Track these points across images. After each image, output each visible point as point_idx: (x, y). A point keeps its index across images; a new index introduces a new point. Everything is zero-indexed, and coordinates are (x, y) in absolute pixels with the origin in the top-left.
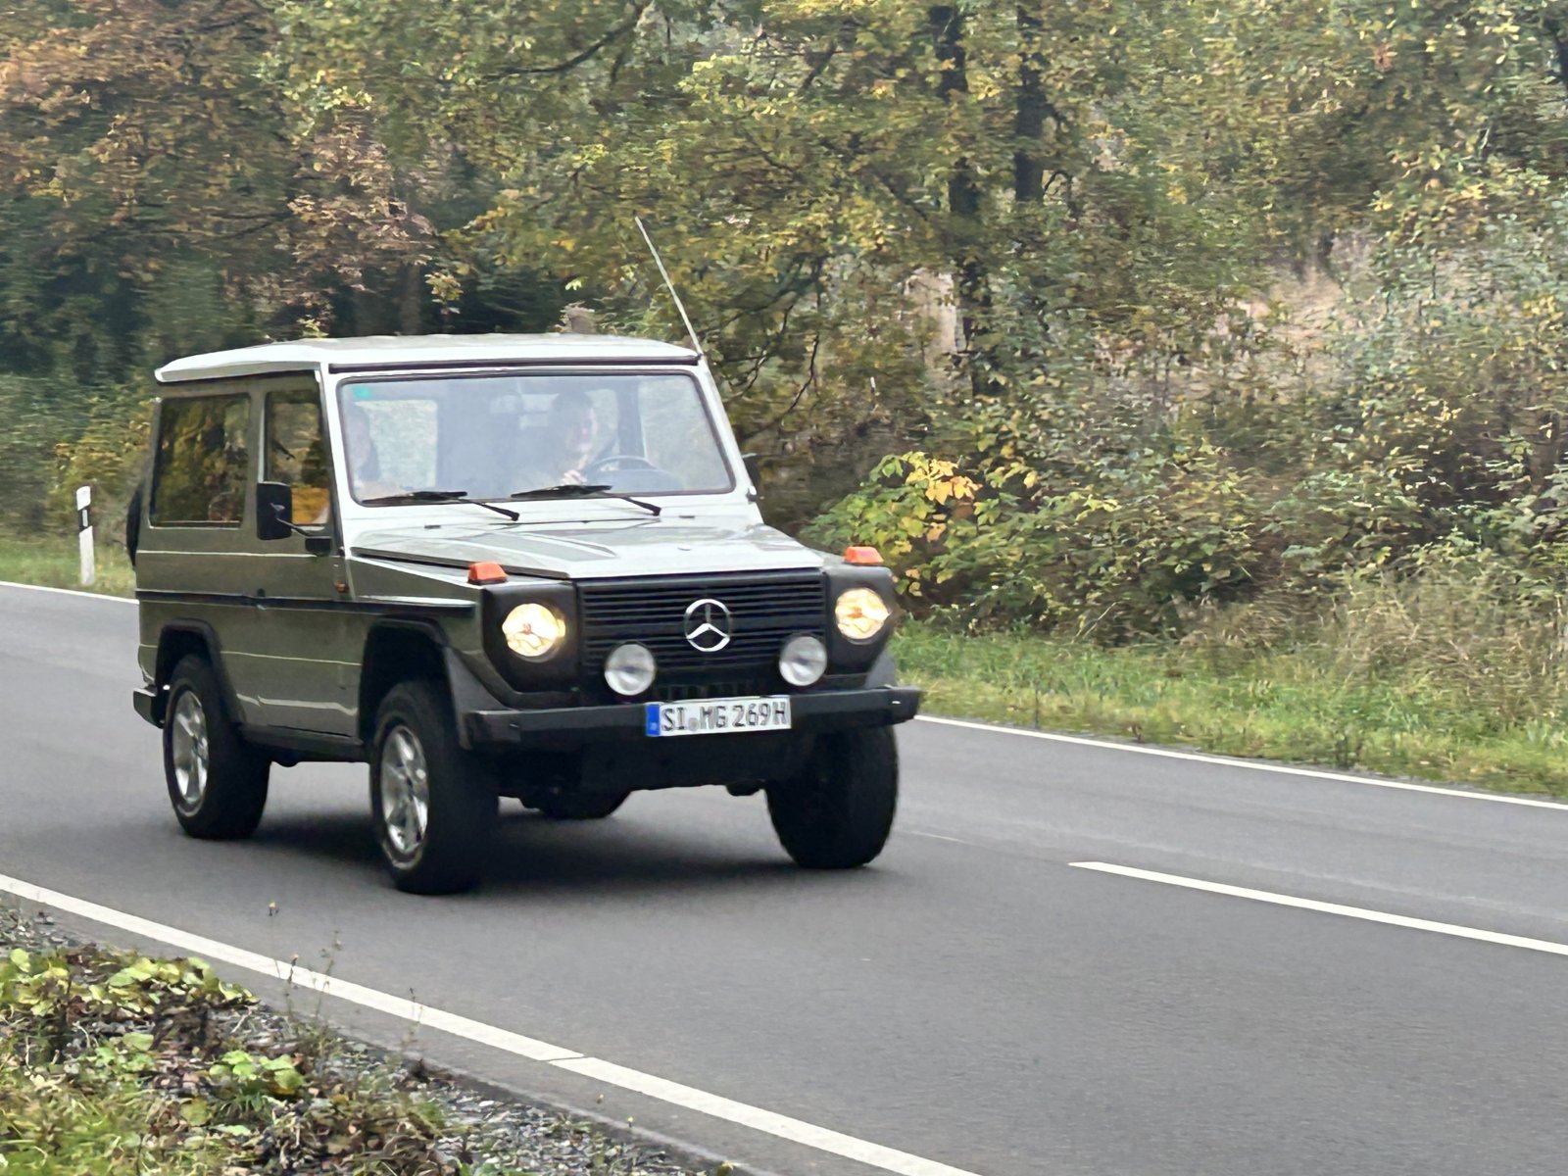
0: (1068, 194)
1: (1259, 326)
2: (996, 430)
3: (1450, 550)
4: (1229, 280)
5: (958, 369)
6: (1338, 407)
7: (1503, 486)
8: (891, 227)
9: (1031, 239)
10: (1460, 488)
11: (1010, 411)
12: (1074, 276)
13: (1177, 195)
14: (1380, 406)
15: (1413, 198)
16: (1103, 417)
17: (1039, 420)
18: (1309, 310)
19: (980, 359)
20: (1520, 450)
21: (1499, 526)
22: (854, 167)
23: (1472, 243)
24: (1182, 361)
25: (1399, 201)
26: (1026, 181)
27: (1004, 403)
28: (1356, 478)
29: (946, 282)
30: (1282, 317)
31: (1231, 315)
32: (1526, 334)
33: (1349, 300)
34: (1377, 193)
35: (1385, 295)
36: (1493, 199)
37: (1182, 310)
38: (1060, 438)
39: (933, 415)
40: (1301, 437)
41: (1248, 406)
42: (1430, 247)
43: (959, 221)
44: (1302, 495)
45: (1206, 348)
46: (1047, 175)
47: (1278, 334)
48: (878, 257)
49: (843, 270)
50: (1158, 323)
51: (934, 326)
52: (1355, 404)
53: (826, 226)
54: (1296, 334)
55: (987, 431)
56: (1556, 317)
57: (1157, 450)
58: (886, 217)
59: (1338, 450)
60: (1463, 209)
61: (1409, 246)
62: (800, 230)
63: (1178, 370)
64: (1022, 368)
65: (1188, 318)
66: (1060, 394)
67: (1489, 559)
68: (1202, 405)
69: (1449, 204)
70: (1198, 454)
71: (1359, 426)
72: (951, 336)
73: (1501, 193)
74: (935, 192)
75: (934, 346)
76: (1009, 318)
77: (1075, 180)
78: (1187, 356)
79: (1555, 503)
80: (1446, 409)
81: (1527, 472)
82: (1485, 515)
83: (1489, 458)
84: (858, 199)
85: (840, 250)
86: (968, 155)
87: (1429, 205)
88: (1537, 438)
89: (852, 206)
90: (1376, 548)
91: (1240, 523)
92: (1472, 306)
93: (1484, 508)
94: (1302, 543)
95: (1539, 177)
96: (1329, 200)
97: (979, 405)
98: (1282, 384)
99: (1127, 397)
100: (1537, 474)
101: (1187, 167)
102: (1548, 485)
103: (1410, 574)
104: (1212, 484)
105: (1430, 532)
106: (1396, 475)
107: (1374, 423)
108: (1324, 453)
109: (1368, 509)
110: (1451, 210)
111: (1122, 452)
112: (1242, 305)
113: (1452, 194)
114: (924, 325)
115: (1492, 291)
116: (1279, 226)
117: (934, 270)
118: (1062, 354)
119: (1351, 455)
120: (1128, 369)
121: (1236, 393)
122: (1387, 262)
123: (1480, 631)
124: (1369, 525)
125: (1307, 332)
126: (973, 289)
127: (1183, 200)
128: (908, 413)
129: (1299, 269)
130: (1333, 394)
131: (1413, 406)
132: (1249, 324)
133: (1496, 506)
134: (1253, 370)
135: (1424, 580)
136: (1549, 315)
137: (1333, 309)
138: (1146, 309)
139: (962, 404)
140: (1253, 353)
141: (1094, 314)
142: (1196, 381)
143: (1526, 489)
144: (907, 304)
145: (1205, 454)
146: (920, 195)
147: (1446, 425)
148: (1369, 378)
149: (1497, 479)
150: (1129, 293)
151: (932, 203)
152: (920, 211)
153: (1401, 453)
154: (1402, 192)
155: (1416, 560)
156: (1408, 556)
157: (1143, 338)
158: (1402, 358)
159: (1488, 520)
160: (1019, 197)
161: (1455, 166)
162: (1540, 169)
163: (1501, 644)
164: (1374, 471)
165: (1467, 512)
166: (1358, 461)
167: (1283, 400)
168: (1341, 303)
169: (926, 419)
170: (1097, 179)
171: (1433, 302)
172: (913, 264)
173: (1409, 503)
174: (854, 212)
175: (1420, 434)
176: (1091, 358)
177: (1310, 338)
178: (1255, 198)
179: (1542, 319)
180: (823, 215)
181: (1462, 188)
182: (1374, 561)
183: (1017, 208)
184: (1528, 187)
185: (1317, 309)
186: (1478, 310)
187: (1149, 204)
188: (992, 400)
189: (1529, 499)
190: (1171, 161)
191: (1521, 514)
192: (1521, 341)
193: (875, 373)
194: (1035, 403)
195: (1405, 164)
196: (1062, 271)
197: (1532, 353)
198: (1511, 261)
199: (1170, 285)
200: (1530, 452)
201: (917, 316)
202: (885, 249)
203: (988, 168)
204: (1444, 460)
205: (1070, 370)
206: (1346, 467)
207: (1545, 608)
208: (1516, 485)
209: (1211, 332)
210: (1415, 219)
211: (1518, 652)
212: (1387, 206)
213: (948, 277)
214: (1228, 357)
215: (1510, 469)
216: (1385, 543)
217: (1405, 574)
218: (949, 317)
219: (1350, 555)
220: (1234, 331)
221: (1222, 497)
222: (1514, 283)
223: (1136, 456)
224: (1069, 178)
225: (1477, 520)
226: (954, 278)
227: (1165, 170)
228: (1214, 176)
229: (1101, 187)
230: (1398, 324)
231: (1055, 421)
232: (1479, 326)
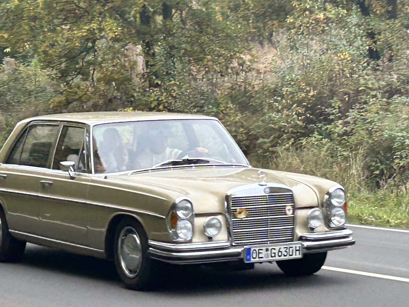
0: (181, 17)
1: (248, 63)
2: (157, 100)
3: (314, 139)
4: (238, 47)
5: (144, 79)
6: (275, 91)
7: (332, 117)
8: (119, 29)
9: (169, 33)
10: (317, 118)
11: (162, 93)
12: (183, 46)
13: (219, 17)
14: (289, 90)
15: (300, 18)
16: (195, 95)
17: (172, 96)
18: (265, 57)
19: (152, 75)
20: (337, 104)
21: (331, 131)
22: (106, 8)
23: (321, 34)
24: (222, 75)
25: (296, 19)
26: (167, 13)
27: (160, 91)
28: (282, 115)
29: (139, 48)
30: (256, 60)
31: (238, 59)
32: (338, 64)
33: (279, 53)
34: (288, 16)
35: (291, 52)
36: (328, 19)
37: (221, 57)
38: (179, 103)
39: (135, 95)
40: (262, 101)
41: (245, 90)
42: (306, 35)
43: (144, 27)
44: (263, 121)
45: (230, 71)
46: (174, 11)
47: (255, 66)
48: (115, 40)
49: (103, 44)
50: (214, 62)
51: (135, 63)
52: (281, 90)
53: (97, 29)
54: (261, 66)
55: (154, 100)
56: (349, 59)
57: (213, 106)
58: (118, 26)
59: (276, 105)
60: (317, 21)
61: (299, 35)
62: (88, 30)
63: (220, 78)
64: (166, 78)
65: (224, 60)
66: (180, 87)
67: (326, 143)
68: (229, 91)
69: (313, 20)
70: (227, 108)
71: (282, 97)
72: (142, 67)
73: (330, 16)
74: (135, 17)
75: (135, 71)
76: (161, 61)
77: (183, 12)
78: (223, 74)
79: (349, 123)
80: (312, 90)
81: (340, 112)
82: (326, 127)
83: (327, 108)
84: (108, 19)
85: (102, 37)
86: (146, 3)
87: (306, 20)
88: (342, 101)
89: (106, 21)
90: (289, 139)
91: (242, 131)
92: (321, 55)
93: (325, 125)
94: (263, 138)
95: (343, 11)
96: (271, 19)
97: (151, 91)
98: (256, 83)
99: (203, 88)
100: (343, 113)
101: (222, 8)
102: (347, 116)
103: (301, 147)
104: (232, 118)
105: (307, 133)
106: (296, 114)
107: (288, 95)
108: (271, 106)
109: (286, 125)
110: (314, 22)
111: (202, 107)
112: (242, 56)
113: (314, 16)
114: (132, 63)
115: (327, 50)
116: (254, 28)
117: (135, 44)
118: (180, 73)
119: (280, 107)
120: (203, 78)
121: (240, 86)
122: (292, 40)
123: (325, 167)
124: (286, 131)
125: (264, 65)
126: (149, 51)
127: (221, 19)
128: (126, 94)
129: (261, 43)
130: (273, 86)
131: (301, 90)
132: (244, 62)
133: (330, 124)
134: (246, 78)
135: (305, 149)
136: (347, 59)
137: (273, 57)
138: (209, 57)
139: (145, 91)
140: (246, 72)
141: (191, 59)
142: (227, 82)
143: (340, 118)
144: (126, 56)
145: (229, 107)
146: (130, 18)
147: (312, 96)
148: (286, 80)
149: (329, 115)
150: (203, 51)
151: (134, 20)
152: (130, 23)
153: (297, 106)
154: (297, 16)
155: (302, 143)
156: (300, 142)
157: (208, 67)
158: (297, 74)
159: (327, 129)
160: (165, 18)
161: (314, 7)
162: (343, 8)
163: (332, 171)
164: (287, 113)
165: (319, 126)
166: (282, 109)
167: (256, 89)
168: (276, 55)
169: (133, 96)
170: (191, 12)
171: (308, 54)
172: (127, 42)
173: (300, 123)
174: (107, 23)
175: (303, 100)
176: (190, 74)
177: (265, 67)
178: (246, 18)
179: (344, 59)
180: (96, 25)
181: (317, 14)
182: (288, 143)
183: (164, 23)
184: (339, 14)
185: (268, 57)
186: (323, 57)
187: (210, 20)
188: (156, 89)
189: (340, 121)
190: (217, 6)
191: (338, 127)
192: (336, 67)
193: (115, 80)
194: (171, 90)
195: (297, 6)
196: (180, 44)
197: (341, 71)
198: (333, 40)
199: (218, 49)
200: (340, 105)
201: (129, 60)
202: (118, 36)
203: (153, 8)
204: (311, 109)
205: (183, 78)
206: (278, 111)
207: (346, 159)
208: (337, 117)
209: (232, 65)
210: (301, 26)
211: (337, 174)
212: (292, 21)
213: (140, 47)
214: (237, 74)
215: (334, 111)
216: (292, 137)
217: (298, 148)
218: (141, 60)
219: (280, 142)
220: (240, 65)
221: (236, 122)
222: (334, 47)
223: (206, 108)
224: (181, 11)
225: (323, 129)
226: (142, 47)
227: (214, 9)
228: (232, 11)
229: (193, 15)
230: (295, 62)
231: (178, 96)
232: (323, 62)
